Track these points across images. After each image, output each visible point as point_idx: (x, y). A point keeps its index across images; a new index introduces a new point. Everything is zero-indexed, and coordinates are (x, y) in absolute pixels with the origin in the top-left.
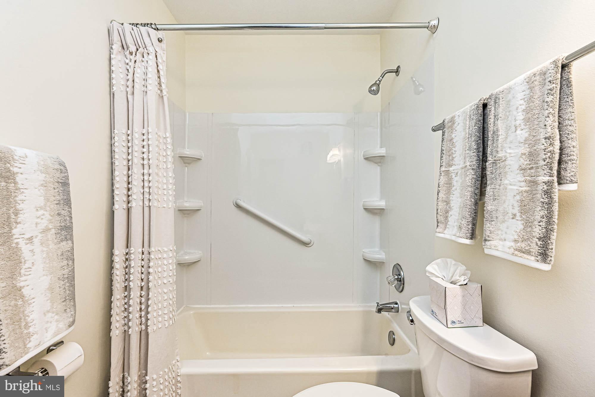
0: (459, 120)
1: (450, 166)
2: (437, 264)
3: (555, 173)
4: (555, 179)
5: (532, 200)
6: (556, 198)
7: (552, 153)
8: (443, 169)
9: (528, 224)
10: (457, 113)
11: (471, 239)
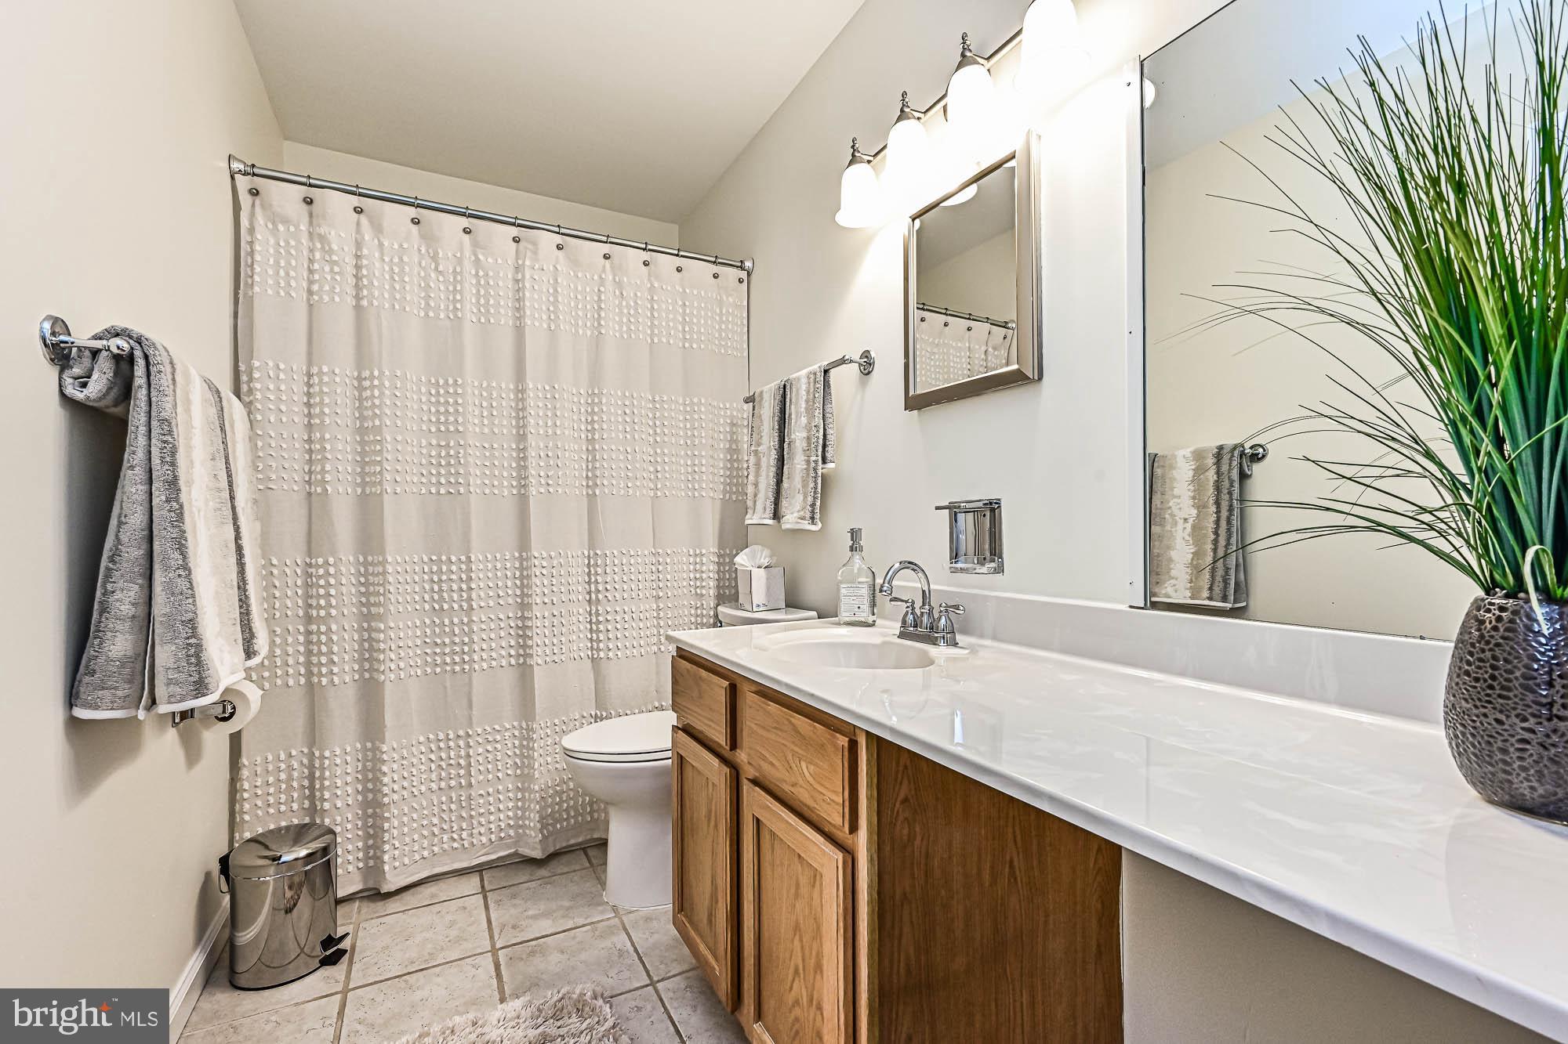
0: (766, 396)
1: (759, 446)
2: (746, 554)
3: (820, 453)
4: (820, 458)
5: (808, 474)
6: (820, 474)
7: (818, 438)
8: (753, 448)
9: (805, 497)
10: (766, 388)
11: (774, 519)
